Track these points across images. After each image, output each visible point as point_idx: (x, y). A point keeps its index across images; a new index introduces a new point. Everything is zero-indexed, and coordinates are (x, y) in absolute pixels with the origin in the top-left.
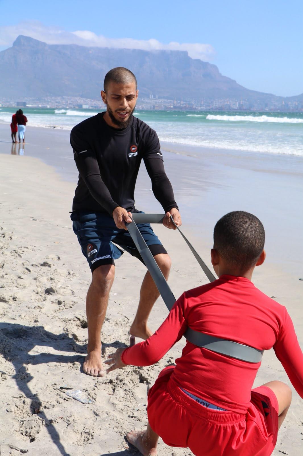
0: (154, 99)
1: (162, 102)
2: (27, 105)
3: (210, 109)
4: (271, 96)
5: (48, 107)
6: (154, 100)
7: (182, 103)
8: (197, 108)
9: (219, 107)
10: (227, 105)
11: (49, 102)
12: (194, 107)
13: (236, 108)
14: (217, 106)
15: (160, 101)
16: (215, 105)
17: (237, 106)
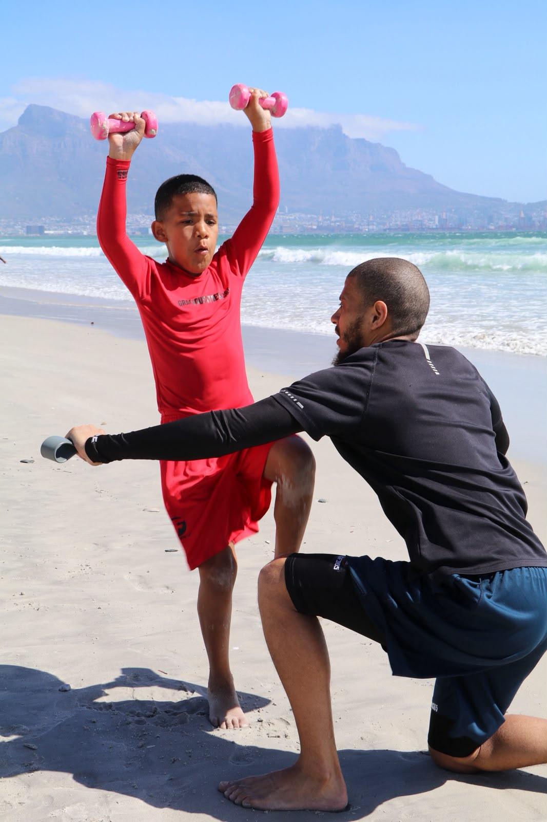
0: (281, 213)
1: (297, 218)
2: (46, 232)
3: (385, 230)
4: (498, 202)
5: (85, 233)
6: (281, 216)
7: (333, 219)
8: (361, 227)
9: (403, 225)
10: (417, 220)
11: (85, 224)
12: (356, 226)
13: (434, 227)
14: (398, 223)
15: (293, 217)
16: (396, 221)
17: (437, 222)
